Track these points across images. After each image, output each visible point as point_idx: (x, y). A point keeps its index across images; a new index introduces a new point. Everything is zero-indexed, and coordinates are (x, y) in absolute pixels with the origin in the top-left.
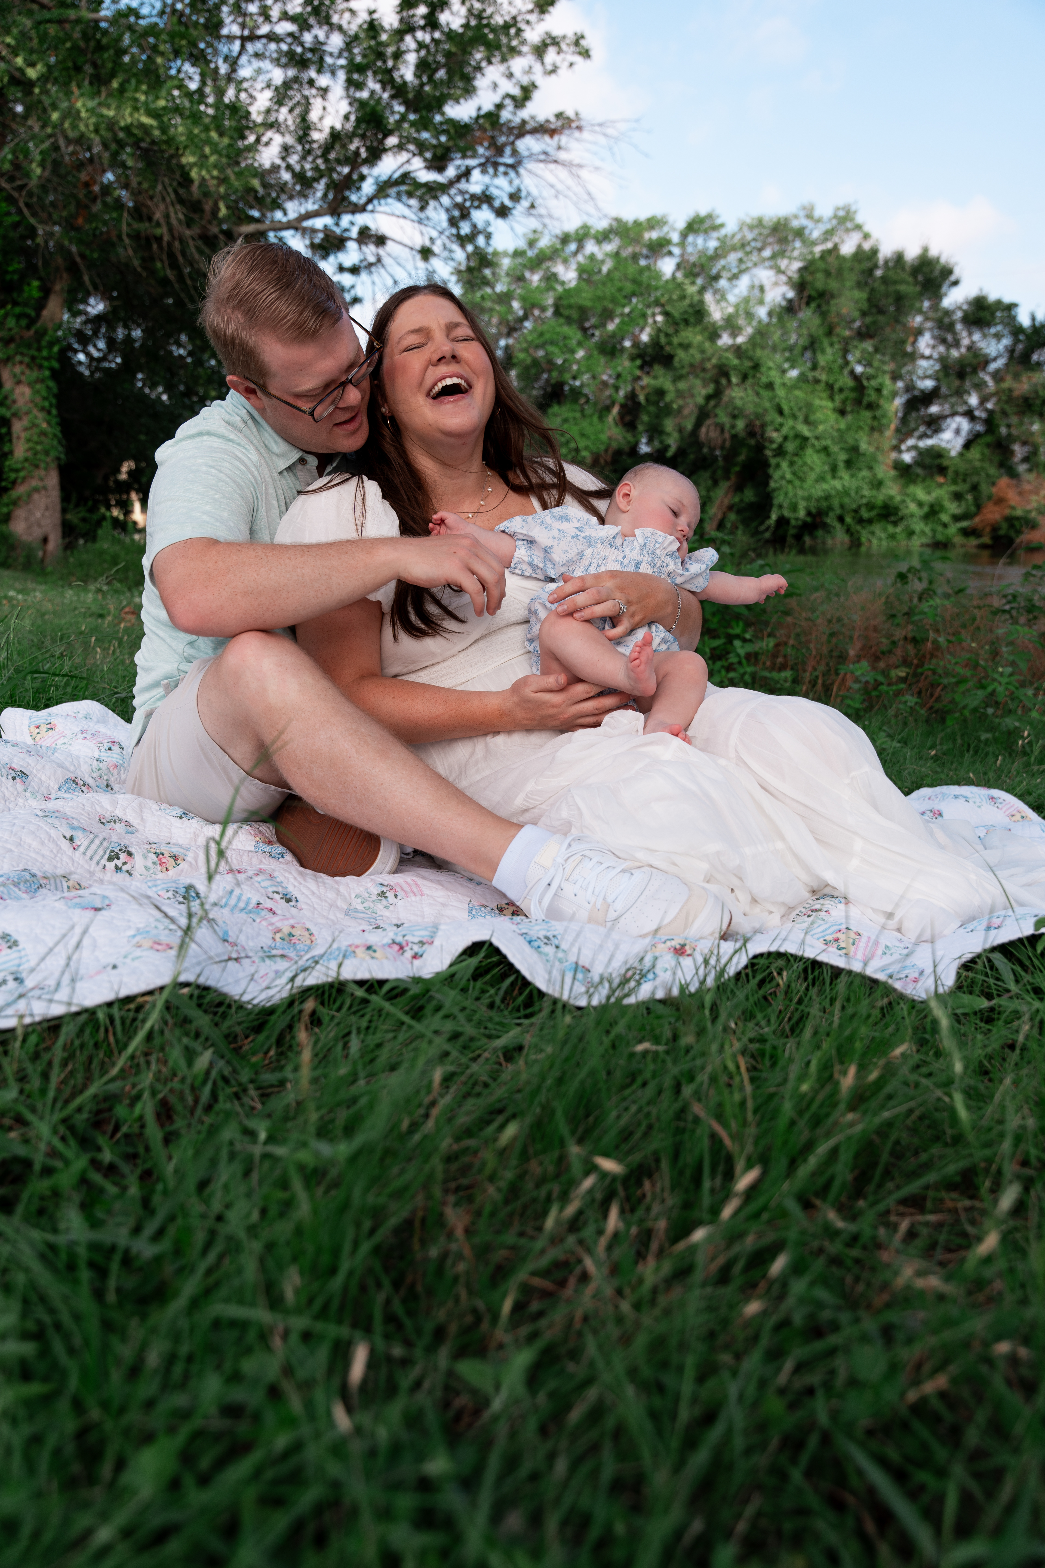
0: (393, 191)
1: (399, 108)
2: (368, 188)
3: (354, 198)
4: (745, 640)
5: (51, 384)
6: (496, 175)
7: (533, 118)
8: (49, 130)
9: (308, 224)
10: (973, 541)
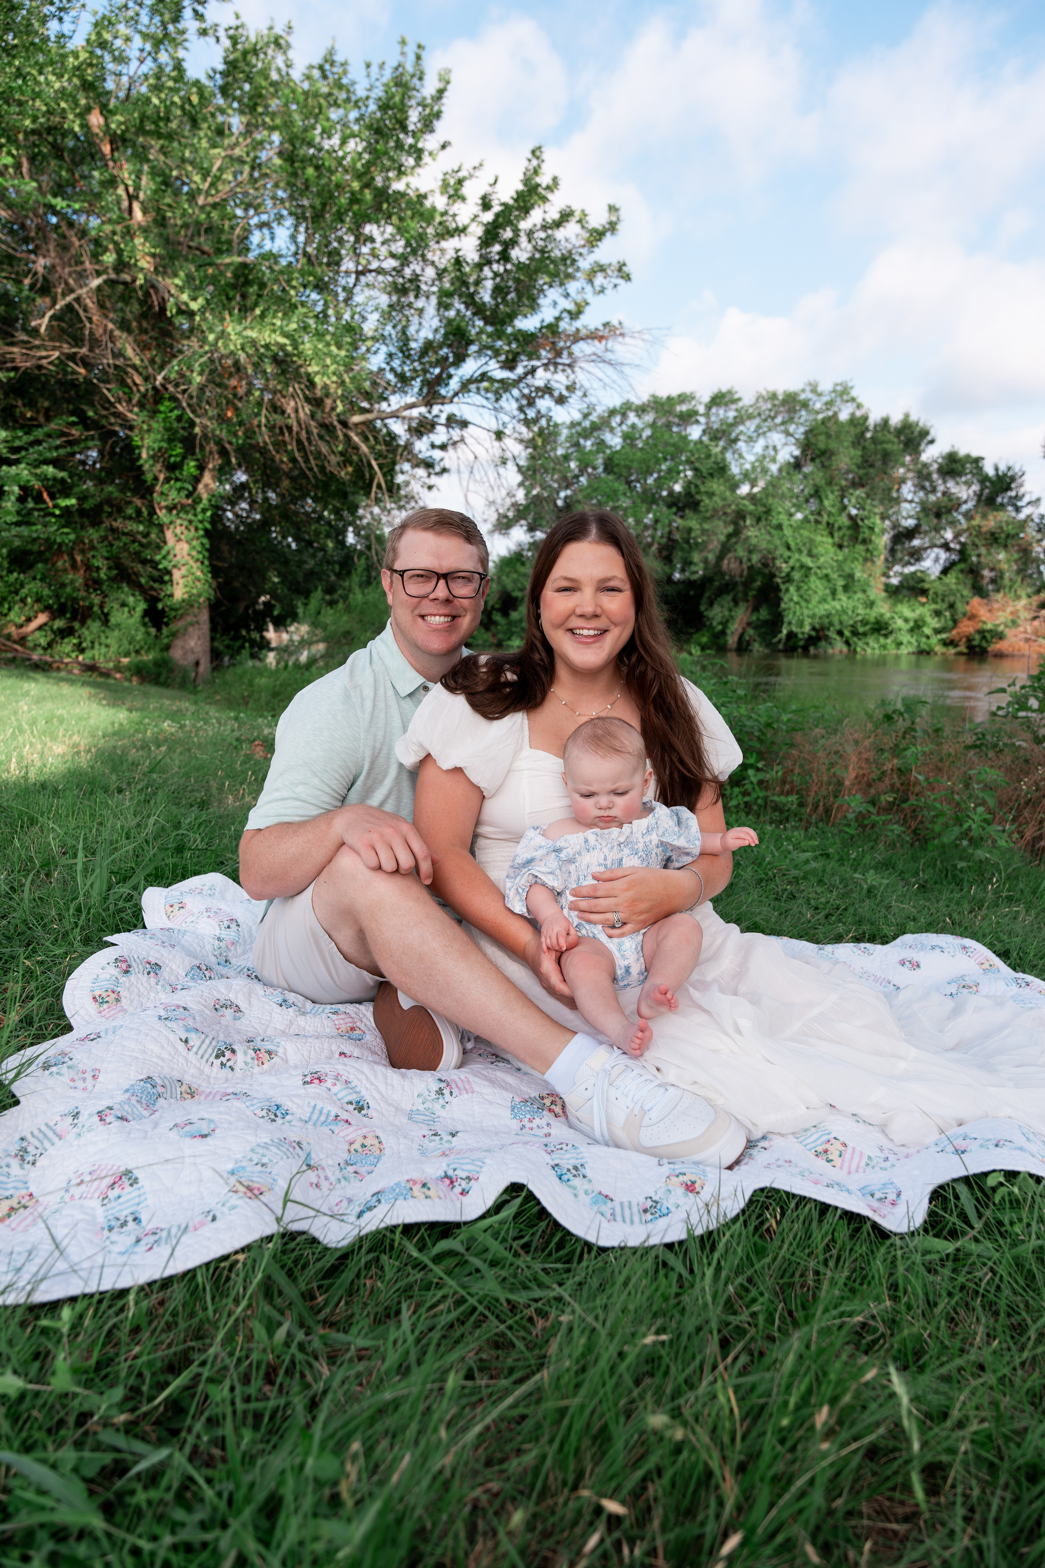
0: (473, 387)
1: (480, 323)
2: (454, 384)
3: (443, 392)
4: (758, 769)
5: (205, 541)
6: (555, 372)
7: (585, 327)
8: (207, 348)
9: (406, 413)
10: (952, 650)
